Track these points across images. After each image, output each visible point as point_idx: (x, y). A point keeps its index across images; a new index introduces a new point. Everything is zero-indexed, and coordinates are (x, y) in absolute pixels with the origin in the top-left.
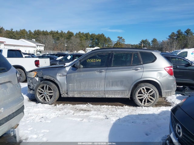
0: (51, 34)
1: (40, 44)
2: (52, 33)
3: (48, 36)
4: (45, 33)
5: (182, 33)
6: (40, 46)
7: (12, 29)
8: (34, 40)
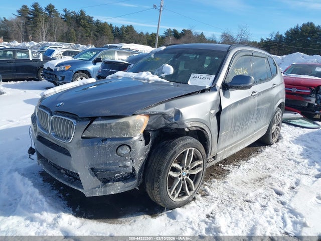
5: (41, 9)
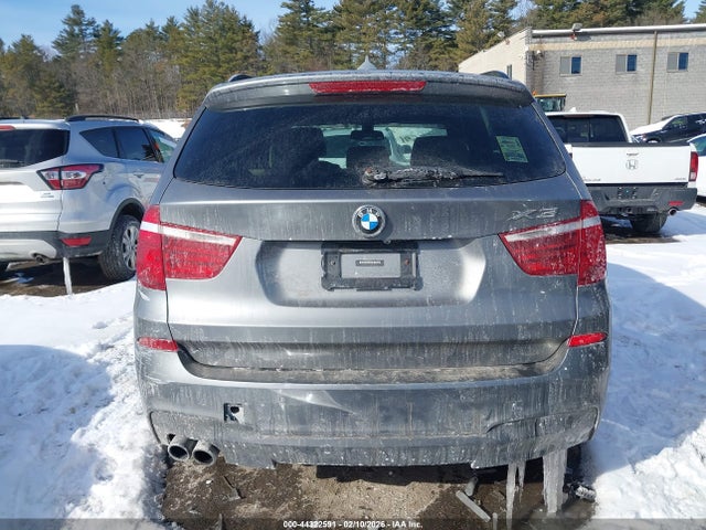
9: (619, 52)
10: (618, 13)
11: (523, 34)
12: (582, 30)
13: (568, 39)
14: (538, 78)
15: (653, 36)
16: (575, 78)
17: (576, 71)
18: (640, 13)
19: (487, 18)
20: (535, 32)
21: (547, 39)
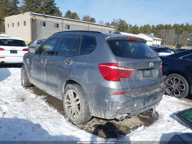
0: (174, 27)
1: (157, 39)
2: (176, 26)
3: (170, 30)
4: (168, 27)
6: (157, 40)
7: (136, 25)
8: (152, 34)
9: (55, 23)
10: (48, 12)
11: (29, 13)
12: (45, 15)
13: (42, 17)
14: (34, 26)
15: (62, 20)
16: (44, 27)
17: (44, 25)
18: (53, 13)
19: (10, 5)
20: (33, 13)
21: (36, 16)
